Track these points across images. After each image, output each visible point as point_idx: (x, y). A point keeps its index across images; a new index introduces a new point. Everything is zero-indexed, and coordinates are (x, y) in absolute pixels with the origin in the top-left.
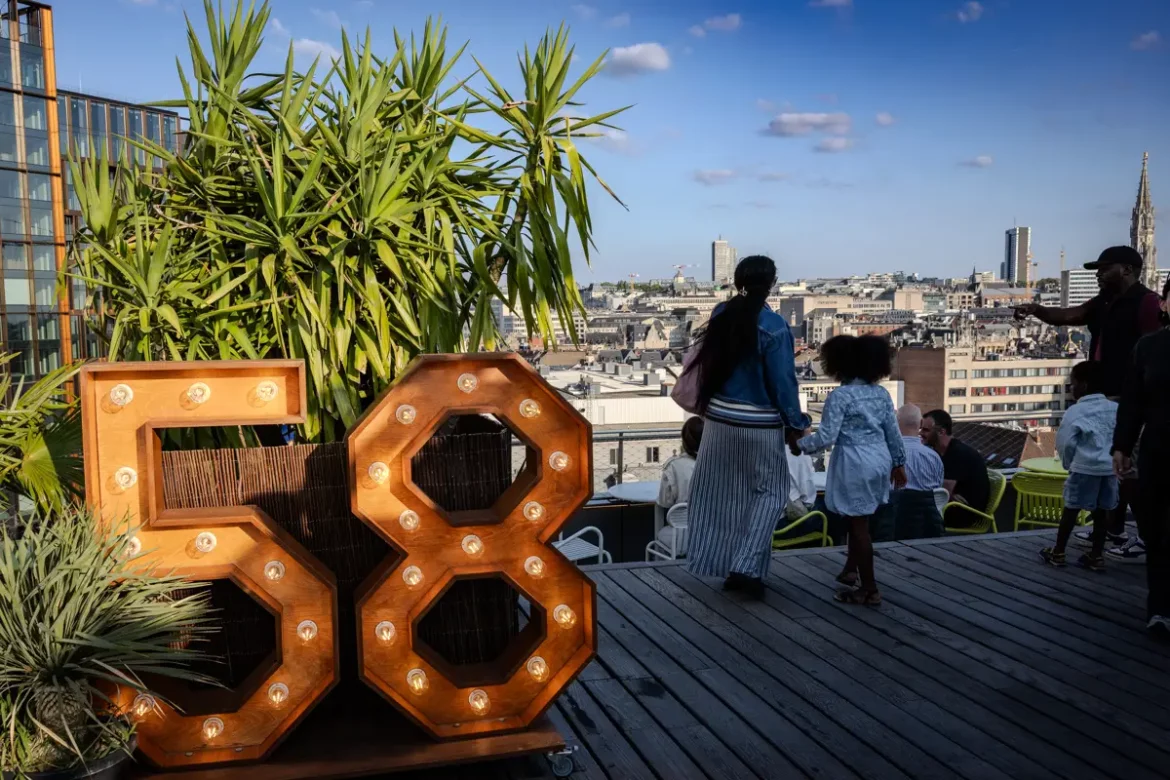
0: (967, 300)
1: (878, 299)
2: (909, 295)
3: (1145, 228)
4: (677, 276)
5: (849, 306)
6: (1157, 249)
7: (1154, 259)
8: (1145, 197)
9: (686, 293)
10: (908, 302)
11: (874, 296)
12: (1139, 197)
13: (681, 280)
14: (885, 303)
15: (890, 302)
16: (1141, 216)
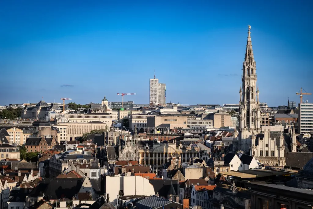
0: (265, 121)
1: (204, 119)
2: (223, 116)
3: (249, 76)
4: (103, 100)
5: (185, 123)
6: (259, 90)
7: (257, 96)
8: (249, 55)
9: (95, 111)
10: (222, 121)
11: (203, 117)
12: (246, 55)
13: (106, 103)
14: (208, 121)
15: (211, 121)
16: (246, 68)
